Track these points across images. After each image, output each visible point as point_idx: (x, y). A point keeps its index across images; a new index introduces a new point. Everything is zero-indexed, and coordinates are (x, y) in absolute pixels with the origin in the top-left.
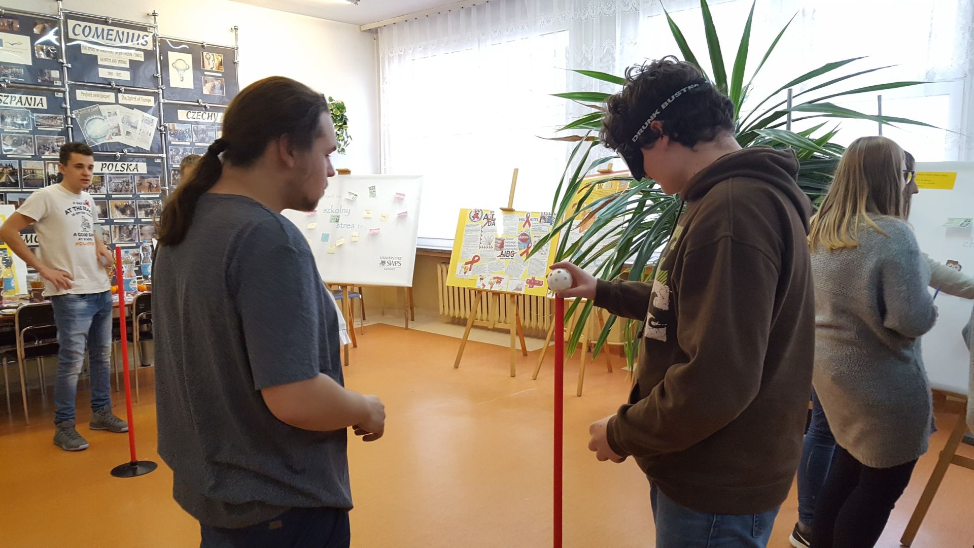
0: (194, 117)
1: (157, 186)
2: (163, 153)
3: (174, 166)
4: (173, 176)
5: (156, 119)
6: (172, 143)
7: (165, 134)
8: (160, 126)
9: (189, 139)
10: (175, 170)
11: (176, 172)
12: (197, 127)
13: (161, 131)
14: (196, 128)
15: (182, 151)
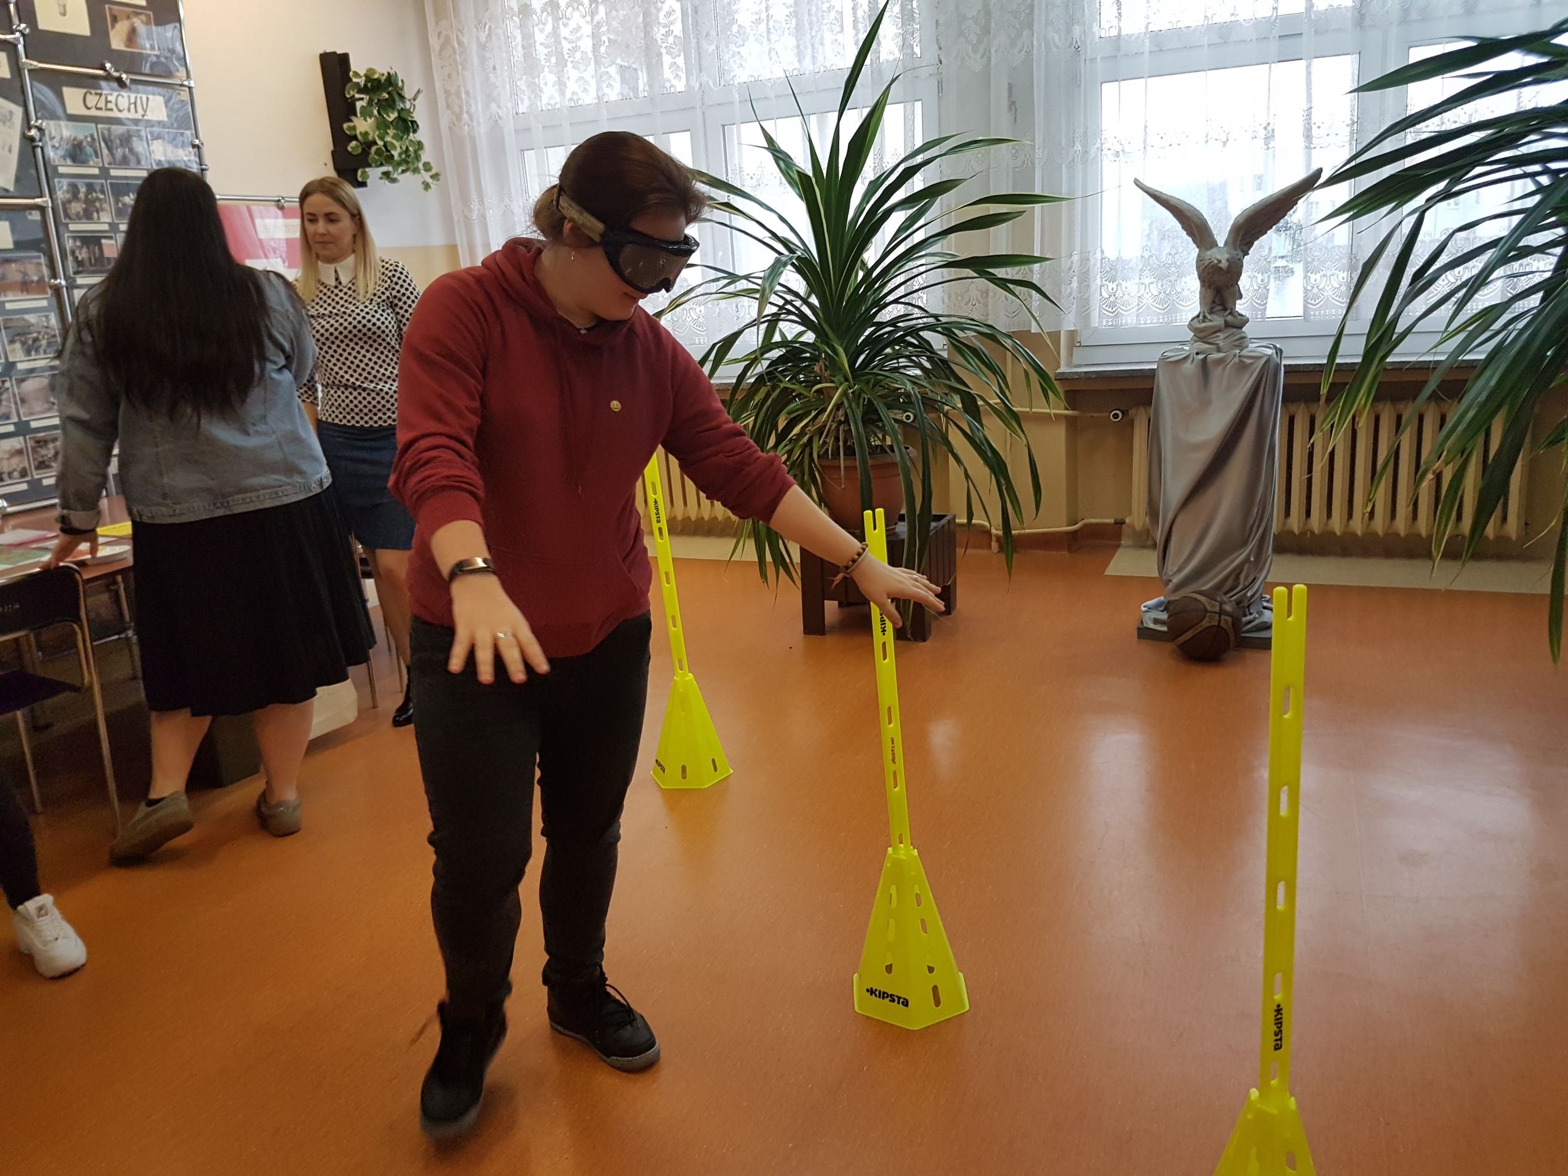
0: (99, 106)
1: (41, 280)
2: (41, 196)
3: (72, 227)
4: (73, 252)
5: (18, 111)
6: (61, 170)
7: (42, 149)
8: (30, 128)
9: (95, 159)
10: (74, 238)
11: (78, 243)
12: (109, 130)
13: (32, 139)
14: (106, 132)
15: (83, 190)
